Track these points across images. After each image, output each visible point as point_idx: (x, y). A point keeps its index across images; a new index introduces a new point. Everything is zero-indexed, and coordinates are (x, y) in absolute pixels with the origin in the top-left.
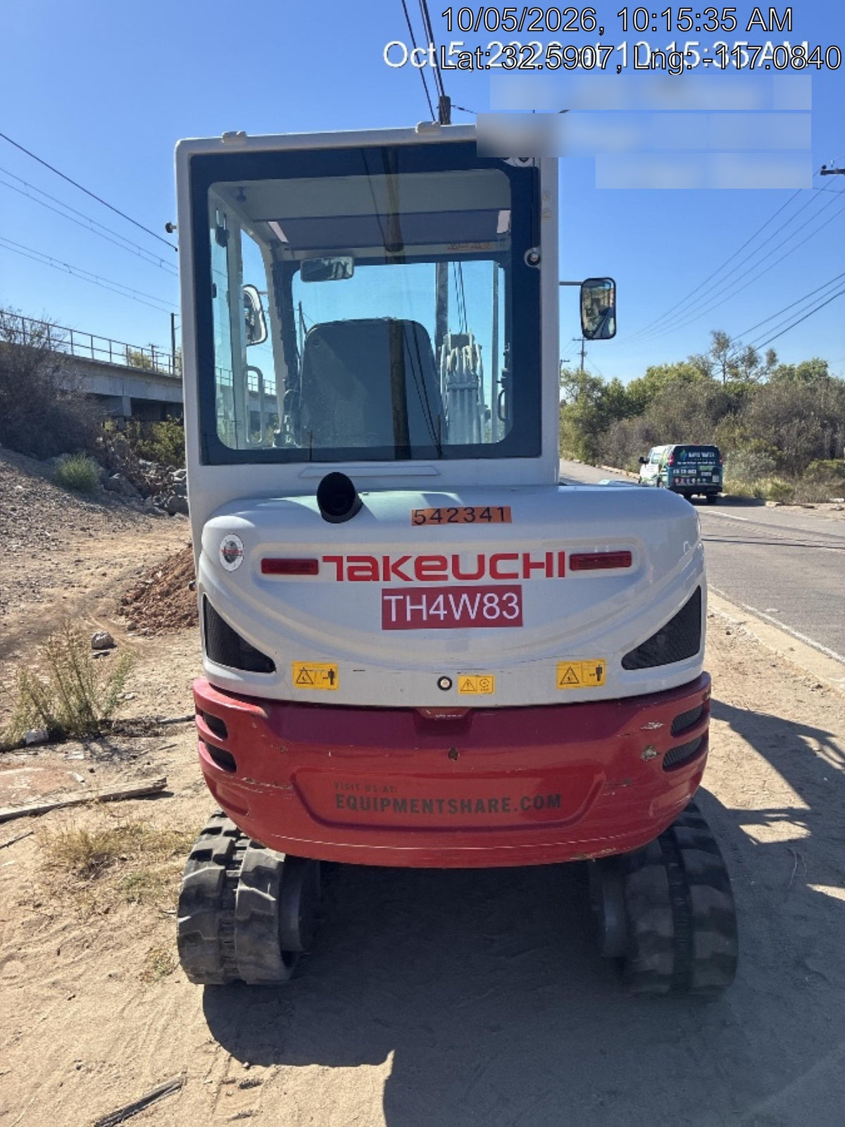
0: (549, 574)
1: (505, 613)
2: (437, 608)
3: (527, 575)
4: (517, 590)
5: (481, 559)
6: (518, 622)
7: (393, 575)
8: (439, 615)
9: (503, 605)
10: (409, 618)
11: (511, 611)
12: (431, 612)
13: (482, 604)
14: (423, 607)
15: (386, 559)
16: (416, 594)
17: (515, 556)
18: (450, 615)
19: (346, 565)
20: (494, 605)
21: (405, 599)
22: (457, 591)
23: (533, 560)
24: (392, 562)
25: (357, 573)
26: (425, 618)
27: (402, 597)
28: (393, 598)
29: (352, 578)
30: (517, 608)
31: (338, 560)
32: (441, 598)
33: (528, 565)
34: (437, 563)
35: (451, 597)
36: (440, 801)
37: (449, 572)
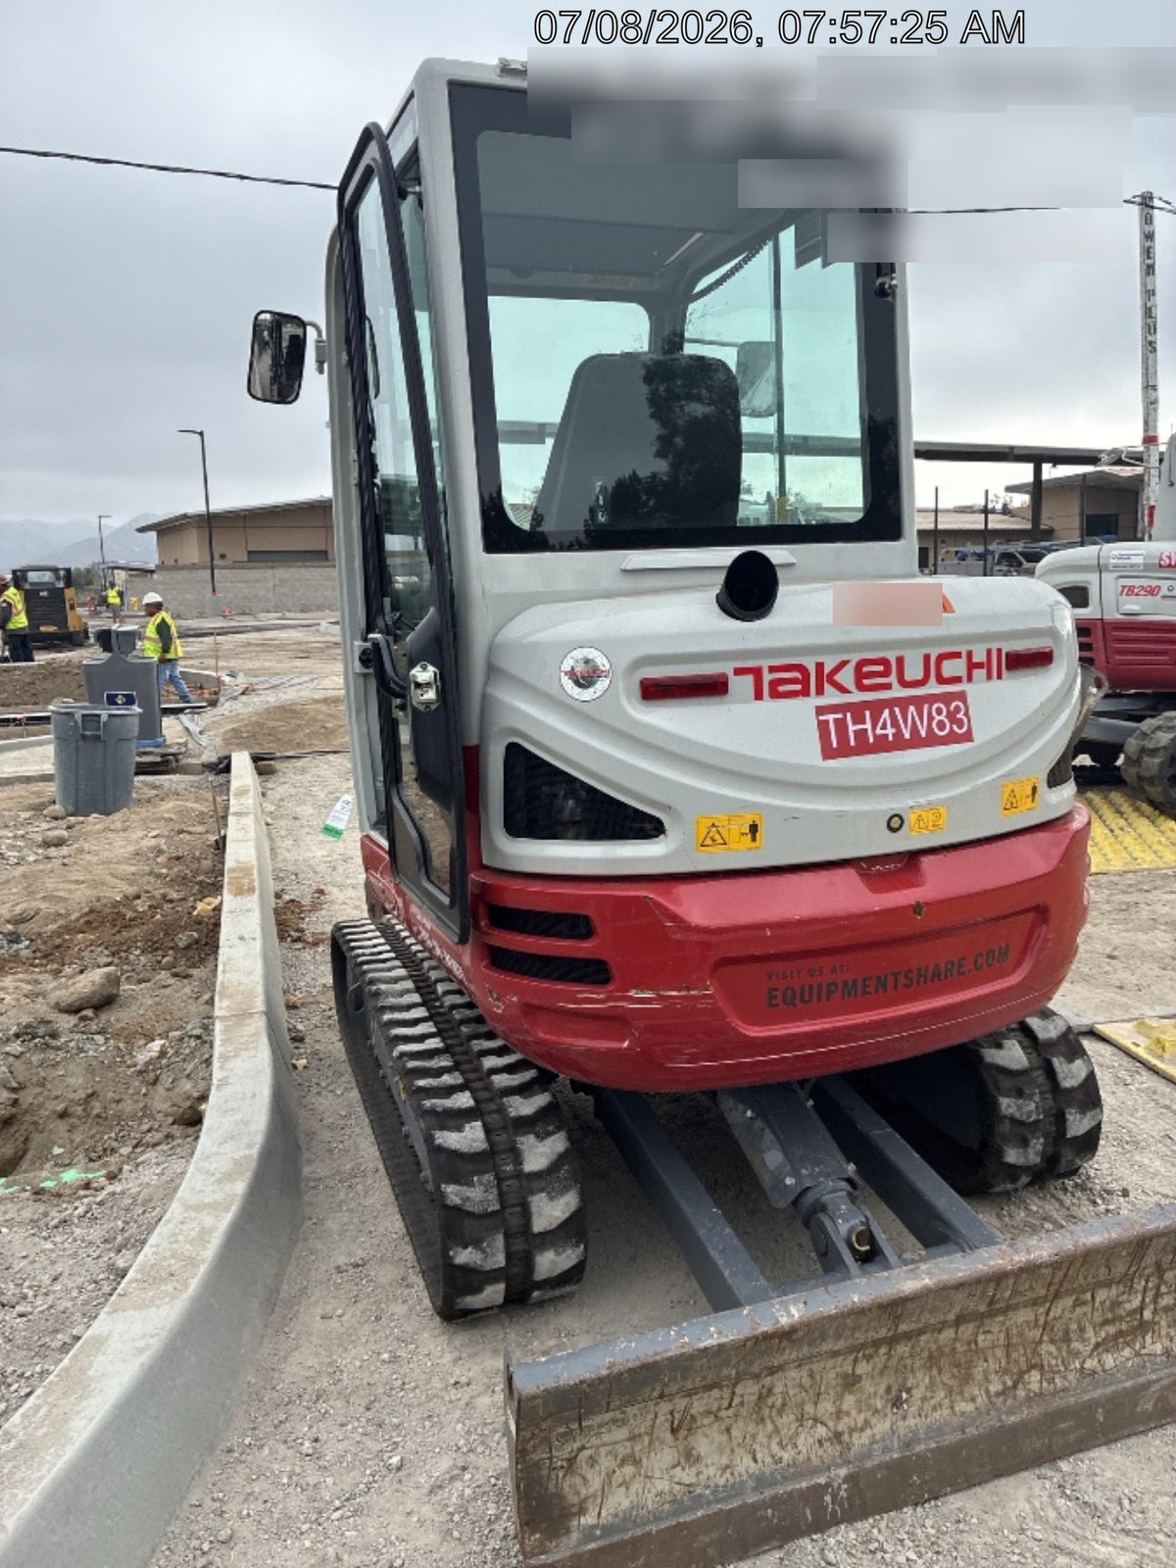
0: (989, 677)
1: (955, 727)
2: (884, 727)
3: (970, 679)
4: (962, 696)
5: (927, 658)
6: (968, 737)
7: (827, 687)
8: (887, 736)
9: (951, 717)
10: (852, 743)
11: (960, 724)
12: (879, 731)
13: (931, 718)
14: (868, 726)
15: (820, 666)
16: (857, 710)
17: (958, 655)
18: (898, 734)
19: (767, 677)
20: (942, 717)
21: (845, 716)
22: (902, 704)
23: (976, 659)
24: (827, 670)
25: (781, 689)
26: (871, 740)
27: (839, 716)
28: (831, 717)
29: (775, 694)
30: (965, 720)
31: (757, 672)
32: (886, 713)
33: (972, 666)
34: (880, 668)
35: (897, 710)
36: (895, 975)
37: (893, 679)
